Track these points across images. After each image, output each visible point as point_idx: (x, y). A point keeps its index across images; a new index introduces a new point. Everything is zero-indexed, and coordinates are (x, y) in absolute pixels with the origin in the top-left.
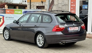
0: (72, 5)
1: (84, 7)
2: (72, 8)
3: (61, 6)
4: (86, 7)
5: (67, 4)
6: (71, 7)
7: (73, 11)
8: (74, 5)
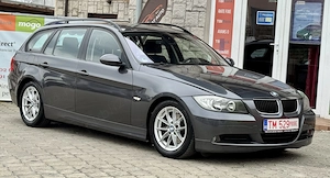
0: (220, 11)
1: (261, 19)
2: (220, 21)
3: (182, 13)
4: (269, 20)
5: (203, 5)
6: (218, 16)
7: (224, 32)
8: (229, 12)
